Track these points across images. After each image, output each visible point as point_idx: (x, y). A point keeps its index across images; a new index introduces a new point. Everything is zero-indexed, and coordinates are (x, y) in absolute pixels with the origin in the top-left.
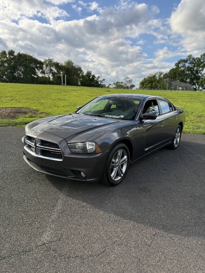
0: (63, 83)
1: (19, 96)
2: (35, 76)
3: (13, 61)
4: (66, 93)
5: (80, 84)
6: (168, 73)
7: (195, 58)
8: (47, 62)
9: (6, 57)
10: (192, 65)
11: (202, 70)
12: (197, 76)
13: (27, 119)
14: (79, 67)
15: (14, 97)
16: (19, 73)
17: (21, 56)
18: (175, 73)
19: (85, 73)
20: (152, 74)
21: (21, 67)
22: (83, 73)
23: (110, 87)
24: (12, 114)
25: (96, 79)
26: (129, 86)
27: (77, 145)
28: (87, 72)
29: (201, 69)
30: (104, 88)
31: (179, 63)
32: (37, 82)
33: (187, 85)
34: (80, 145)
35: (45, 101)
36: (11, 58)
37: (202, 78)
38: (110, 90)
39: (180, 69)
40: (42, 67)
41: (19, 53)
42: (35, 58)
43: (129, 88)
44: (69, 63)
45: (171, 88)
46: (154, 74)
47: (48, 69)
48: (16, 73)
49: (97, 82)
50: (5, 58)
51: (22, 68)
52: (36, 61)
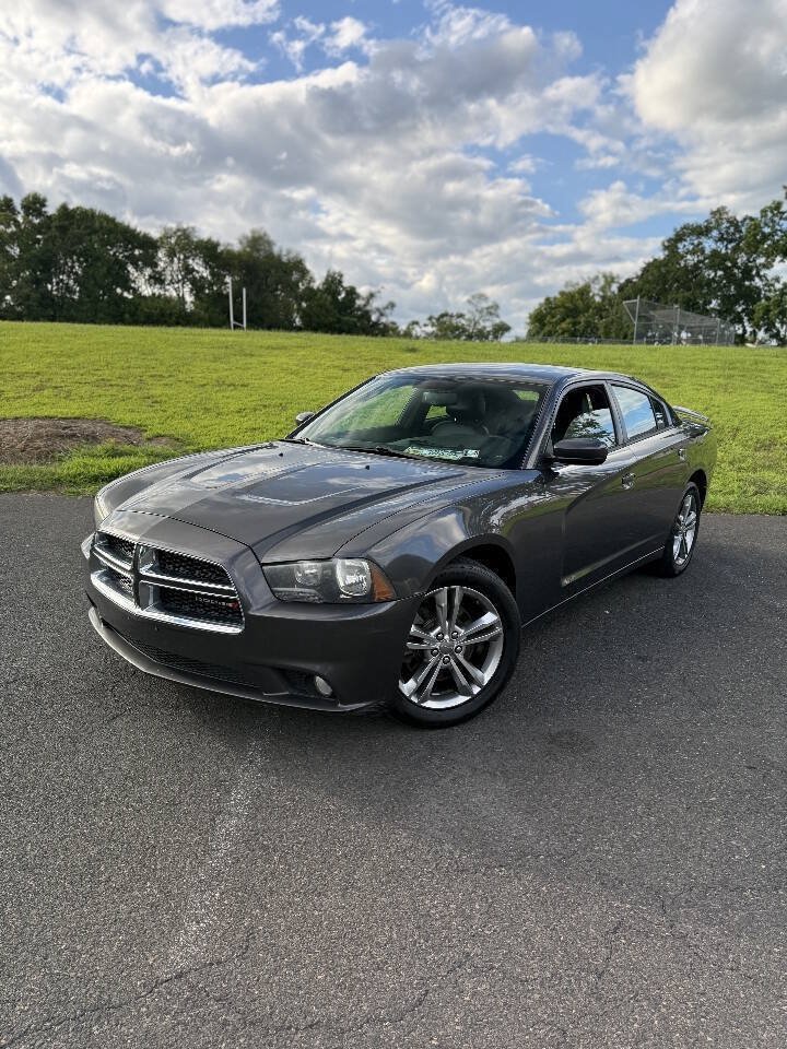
0: (235, 319)
1: (65, 371)
2: (126, 294)
3: (39, 237)
4: (249, 360)
5: (298, 321)
6: (637, 277)
7: (739, 218)
8: (173, 241)
9: (16, 221)
10: (730, 246)
11: (768, 266)
12: (748, 287)
13: (98, 462)
14: (296, 257)
15: (46, 377)
16: (66, 281)
17: (73, 217)
18: (663, 279)
19: (318, 282)
20: (575, 281)
21: (71, 258)
22: (312, 280)
23: (414, 333)
24: (39, 443)
25: (359, 302)
26: (488, 329)
27: (299, 569)
28: (328, 276)
29: (762, 260)
30: (391, 336)
31: (679, 237)
32: (132, 315)
33: (709, 324)
34: (310, 568)
35: (169, 391)
36: (34, 225)
37: (768, 294)
38: (416, 346)
39: (682, 264)
40: (154, 256)
41: (64, 208)
42: (126, 224)
43: (487, 338)
44: (257, 241)
45: (650, 334)
46: (582, 284)
47: (175, 267)
48: (51, 283)
49: (366, 315)
50: (8, 226)
51: (76, 264)
52: (130, 237)
